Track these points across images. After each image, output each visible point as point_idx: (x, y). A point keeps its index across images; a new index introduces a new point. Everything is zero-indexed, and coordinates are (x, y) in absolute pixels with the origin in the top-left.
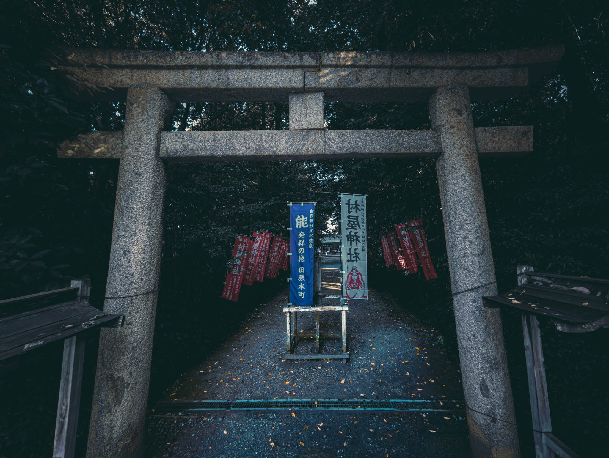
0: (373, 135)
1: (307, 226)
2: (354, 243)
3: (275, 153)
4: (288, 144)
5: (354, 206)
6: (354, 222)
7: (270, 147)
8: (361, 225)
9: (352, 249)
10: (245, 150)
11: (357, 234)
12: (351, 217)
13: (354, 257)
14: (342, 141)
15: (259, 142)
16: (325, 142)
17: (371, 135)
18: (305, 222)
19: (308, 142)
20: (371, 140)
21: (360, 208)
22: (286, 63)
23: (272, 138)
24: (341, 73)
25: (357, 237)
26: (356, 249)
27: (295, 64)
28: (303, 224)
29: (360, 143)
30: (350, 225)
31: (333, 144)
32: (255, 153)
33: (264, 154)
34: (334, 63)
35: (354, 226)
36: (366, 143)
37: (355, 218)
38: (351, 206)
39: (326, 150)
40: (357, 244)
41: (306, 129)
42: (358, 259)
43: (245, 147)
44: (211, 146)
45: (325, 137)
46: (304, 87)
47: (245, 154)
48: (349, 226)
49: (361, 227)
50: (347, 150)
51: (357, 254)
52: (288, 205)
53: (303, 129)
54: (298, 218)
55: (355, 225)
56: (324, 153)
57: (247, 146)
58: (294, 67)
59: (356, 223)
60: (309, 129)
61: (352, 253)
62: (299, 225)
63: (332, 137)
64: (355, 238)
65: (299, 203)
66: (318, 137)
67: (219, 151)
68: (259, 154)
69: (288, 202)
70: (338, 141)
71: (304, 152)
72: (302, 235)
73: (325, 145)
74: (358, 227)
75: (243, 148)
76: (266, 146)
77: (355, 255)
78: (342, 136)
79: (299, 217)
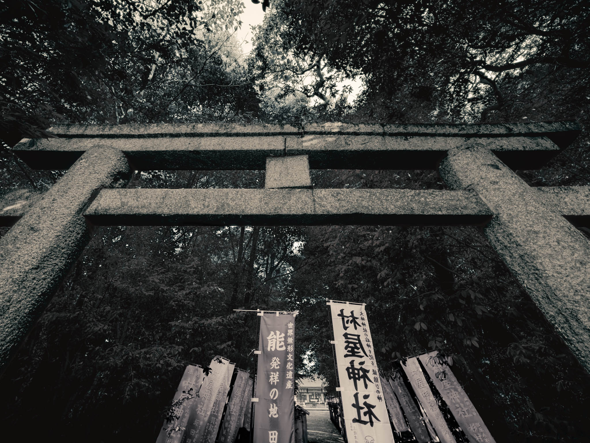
0: (380, 194)
1: (284, 348)
2: (360, 383)
3: (243, 212)
4: (262, 202)
5: (351, 319)
6: (355, 344)
7: (237, 205)
8: (366, 349)
9: (359, 395)
10: (203, 207)
11: (363, 366)
12: (349, 336)
13: (365, 414)
14: (339, 200)
15: (223, 200)
16: (314, 201)
17: (378, 194)
18: (280, 342)
19: (289, 200)
20: (379, 199)
21: (359, 321)
22: (265, 131)
23: (241, 196)
24: (327, 139)
25: (365, 371)
26: (366, 397)
27: (276, 131)
28: (278, 345)
29: (364, 203)
30: (350, 349)
31: (325, 203)
32: (215, 211)
33: (228, 213)
34: (319, 130)
35: (356, 350)
36: (373, 202)
37: (356, 337)
38: (346, 319)
39: (317, 210)
40: (366, 386)
41: (287, 188)
42: (374, 419)
43: (204, 205)
44: (157, 203)
45: (314, 196)
46: (285, 149)
47: (201, 213)
48: (348, 351)
49: (368, 353)
50: (347, 210)
51: (369, 407)
52: (258, 314)
53: (284, 188)
54: (271, 335)
55: (358, 349)
56: (313, 213)
57: (206, 204)
58: (274, 134)
59: (358, 345)
60: (291, 188)
61: (361, 405)
62: (271, 347)
63: (324, 196)
64: (361, 373)
65: (273, 313)
66: (305, 196)
67: (166, 209)
68: (221, 212)
69: (258, 310)
70: (331, 199)
71: (285, 212)
72: (275, 363)
73: (314, 204)
74: (362, 354)
75: (199, 206)
76: (232, 204)
77: (366, 410)
78: (337, 195)
79: (272, 333)
